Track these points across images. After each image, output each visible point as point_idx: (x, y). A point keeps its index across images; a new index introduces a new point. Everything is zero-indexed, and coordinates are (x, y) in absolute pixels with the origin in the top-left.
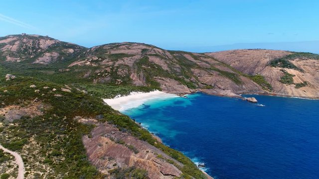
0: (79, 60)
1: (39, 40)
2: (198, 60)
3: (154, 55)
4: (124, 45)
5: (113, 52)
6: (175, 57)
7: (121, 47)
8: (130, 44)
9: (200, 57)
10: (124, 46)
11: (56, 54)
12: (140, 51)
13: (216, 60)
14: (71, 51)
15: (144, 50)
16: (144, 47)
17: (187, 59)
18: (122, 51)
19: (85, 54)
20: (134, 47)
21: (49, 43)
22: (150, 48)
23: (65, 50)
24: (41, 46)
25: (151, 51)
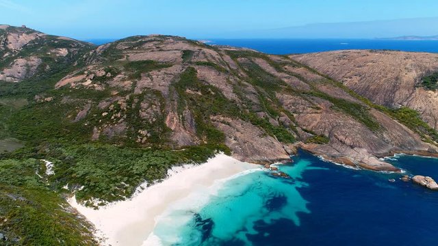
0: (75, 72)
1: (6, 36)
2: (283, 71)
3: (205, 64)
4: (151, 41)
5: (135, 57)
6: (240, 65)
7: (147, 46)
8: (162, 39)
9: (285, 64)
10: (151, 44)
11: (36, 60)
12: (179, 54)
13: (314, 71)
14: (63, 52)
15: (186, 54)
16: (186, 47)
17: (262, 70)
18: (149, 56)
19: (86, 59)
20: (169, 47)
21: (25, 39)
22: (197, 48)
23: (54, 51)
24: (11, 46)
25: (198, 55)
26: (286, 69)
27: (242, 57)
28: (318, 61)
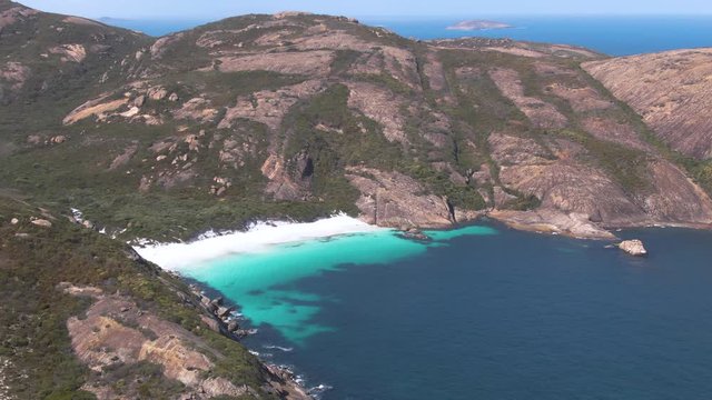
0: (103, 96)
2: (538, 94)
3: (373, 79)
4: (276, 29)
5: (230, 64)
7: (264, 39)
8: (302, 23)
9: (554, 80)
10: (274, 37)
11: (20, 69)
12: (326, 57)
14: (76, 52)
15: (341, 58)
16: (343, 41)
17: (495, 92)
18: (263, 61)
19: (128, 67)
20: (311, 42)
23: (54, 50)
25: (364, 62)
27: (468, 65)
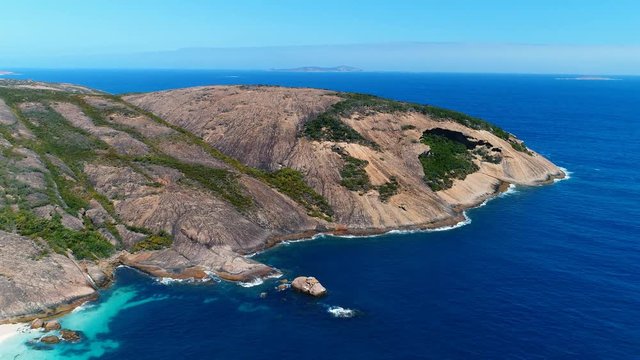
2: (106, 124)
6: (24, 117)
9: (112, 111)
13: (160, 121)
17: (66, 124)
26: (111, 119)
28: (166, 104)
